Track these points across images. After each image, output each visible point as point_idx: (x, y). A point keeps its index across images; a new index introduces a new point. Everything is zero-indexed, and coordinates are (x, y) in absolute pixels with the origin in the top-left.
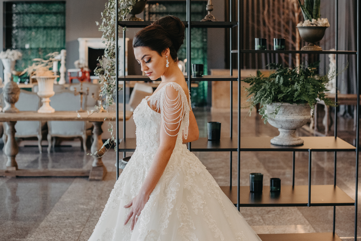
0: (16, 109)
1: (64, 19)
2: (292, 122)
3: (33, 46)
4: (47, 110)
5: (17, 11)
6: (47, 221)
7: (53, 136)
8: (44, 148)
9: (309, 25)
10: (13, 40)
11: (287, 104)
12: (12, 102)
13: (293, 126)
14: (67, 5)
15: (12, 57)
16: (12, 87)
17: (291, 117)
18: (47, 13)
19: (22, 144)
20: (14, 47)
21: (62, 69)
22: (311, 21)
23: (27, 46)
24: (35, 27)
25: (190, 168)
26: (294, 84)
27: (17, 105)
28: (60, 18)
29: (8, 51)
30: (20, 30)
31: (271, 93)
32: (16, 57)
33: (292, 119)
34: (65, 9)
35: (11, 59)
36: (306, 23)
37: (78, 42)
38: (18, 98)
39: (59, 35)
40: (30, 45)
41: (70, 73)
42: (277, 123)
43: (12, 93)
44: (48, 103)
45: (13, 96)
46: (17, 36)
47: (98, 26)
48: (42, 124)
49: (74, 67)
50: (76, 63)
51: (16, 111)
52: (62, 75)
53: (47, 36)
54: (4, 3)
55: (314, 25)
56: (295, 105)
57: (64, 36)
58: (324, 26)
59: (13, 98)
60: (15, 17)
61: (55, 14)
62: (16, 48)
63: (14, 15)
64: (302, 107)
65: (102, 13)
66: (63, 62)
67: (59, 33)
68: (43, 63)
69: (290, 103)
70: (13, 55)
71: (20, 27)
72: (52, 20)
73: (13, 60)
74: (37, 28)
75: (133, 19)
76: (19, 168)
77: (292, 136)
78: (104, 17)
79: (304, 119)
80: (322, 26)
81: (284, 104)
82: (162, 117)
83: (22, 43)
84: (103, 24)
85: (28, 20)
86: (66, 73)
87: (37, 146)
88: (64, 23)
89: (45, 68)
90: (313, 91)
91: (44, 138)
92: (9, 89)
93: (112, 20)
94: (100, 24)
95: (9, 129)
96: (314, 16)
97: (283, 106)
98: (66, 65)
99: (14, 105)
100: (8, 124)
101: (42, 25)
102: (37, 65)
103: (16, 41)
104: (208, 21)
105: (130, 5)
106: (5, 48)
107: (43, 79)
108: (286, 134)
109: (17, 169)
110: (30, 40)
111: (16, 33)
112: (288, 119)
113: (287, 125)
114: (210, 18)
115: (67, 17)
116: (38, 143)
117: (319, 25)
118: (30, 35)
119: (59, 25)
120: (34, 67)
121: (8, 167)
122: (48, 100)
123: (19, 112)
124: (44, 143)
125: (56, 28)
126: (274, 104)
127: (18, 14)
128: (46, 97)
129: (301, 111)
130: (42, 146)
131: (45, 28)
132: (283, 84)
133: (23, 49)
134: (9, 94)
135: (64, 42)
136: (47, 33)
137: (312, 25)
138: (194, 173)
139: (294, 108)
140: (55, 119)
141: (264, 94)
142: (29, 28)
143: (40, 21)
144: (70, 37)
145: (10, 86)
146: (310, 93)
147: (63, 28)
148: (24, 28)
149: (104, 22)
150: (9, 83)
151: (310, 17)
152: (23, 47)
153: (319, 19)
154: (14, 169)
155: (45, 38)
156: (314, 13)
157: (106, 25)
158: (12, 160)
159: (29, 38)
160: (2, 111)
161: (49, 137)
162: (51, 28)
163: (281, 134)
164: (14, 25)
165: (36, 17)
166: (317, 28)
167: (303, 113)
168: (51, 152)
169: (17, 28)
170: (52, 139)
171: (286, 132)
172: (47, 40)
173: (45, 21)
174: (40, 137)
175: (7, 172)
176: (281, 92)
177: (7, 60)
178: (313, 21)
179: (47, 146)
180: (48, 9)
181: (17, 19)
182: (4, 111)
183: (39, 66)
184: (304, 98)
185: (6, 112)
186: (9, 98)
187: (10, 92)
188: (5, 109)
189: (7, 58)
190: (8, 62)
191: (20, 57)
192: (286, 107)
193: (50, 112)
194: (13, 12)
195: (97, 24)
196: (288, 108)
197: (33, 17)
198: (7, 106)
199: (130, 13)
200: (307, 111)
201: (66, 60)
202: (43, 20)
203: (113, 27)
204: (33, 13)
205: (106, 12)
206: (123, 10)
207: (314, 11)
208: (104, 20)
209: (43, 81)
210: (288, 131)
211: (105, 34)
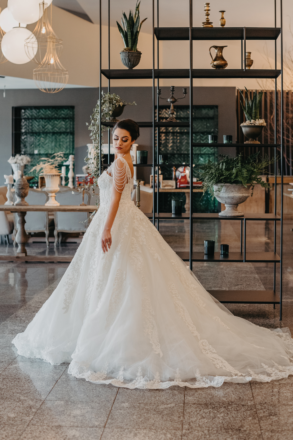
0: (26, 202)
1: (73, 125)
2: (233, 198)
3: (42, 152)
4: (52, 203)
5: (26, 116)
6: (51, 287)
7: (59, 231)
8: (51, 244)
9: (249, 125)
10: (22, 146)
11: (228, 184)
12: (23, 196)
13: (234, 201)
14: (75, 110)
15: (21, 162)
16: (23, 183)
17: (231, 195)
18: (56, 119)
19: (31, 240)
20: (23, 153)
21: (70, 175)
22: (250, 121)
23: (36, 152)
24: (43, 133)
25: (137, 215)
26: (233, 169)
27: (26, 199)
28: (69, 123)
29: (18, 156)
30: (29, 135)
31: (216, 175)
32: (25, 162)
33: (232, 196)
34: (73, 115)
35: (20, 164)
36: (247, 123)
37: (87, 148)
38: (27, 192)
39: (68, 140)
40: (39, 151)
41: (78, 177)
42: (222, 200)
43: (22, 188)
44: (54, 198)
45: (23, 190)
46: (25, 142)
47: (88, 126)
48: (49, 220)
49: (82, 173)
50: (84, 168)
51: (26, 204)
52: (70, 180)
53: (56, 142)
54: (13, 108)
55: (253, 125)
56: (234, 185)
57: (73, 141)
58: (260, 125)
59: (23, 192)
60: (23, 123)
61: (64, 119)
62: (24, 154)
63: (23, 120)
64: (241, 187)
65: (91, 116)
66: (71, 167)
67: (68, 138)
68: (49, 162)
69: (231, 184)
70: (22, 160)
71: (29, 133)
72: (61, 125)
73: (22, 164)
74: (46, 133)
75: (113, 121)
76: (28, 254)
77: (234, 210)
78: (92, 119)
79: (242, 196)
80: (258, 125)
81: (225, 184)
82: (113, 179)
83: (31, 149)
84: (92, 124)
85: (37, 126)
86: (74, 178)
87: (45, 242)
88: (73, 128)
89: (51, 166)
90: (247, 174)
91: (51, 235)
92: (20, 185)
93: (97, 121)
94: (90, 124)
95: (19, 220)
96: (253, 118)
97: (225, 186)
98: (74, 170)
99: (24, 199)
100: (19, 215)
101: (51, 131)
102: (45, 163)
103: (25, 146)
104: (170, 121)
105: (111, 110)
106: (14, 154)
107: (49, 175)
108: (230, 209)
109: (26, 255)
110: (38, 146)
111: (25, 138)
112: (229, 195)
113: (229, 201)
114: (171, 119)
115: (75, 123)
116: (46, 240)
117: (256, 125)
118: (39, 140)
119: (68, 131)
120: (42, 165)
121: (18, 253)
122: (53, 194)
123: (28, 205)
124: (51, 240)
125: (65, 133)
126: (219, 184)
127: (27, 119)
128: (52, 192)
129: (239, 190)
130: (50, 242)
131: (54, 133)
132: (225, 169)
133: (32, 155)
134: (19, 189)
135: (73, 148)
136: (56, 139)
137: (251, 125)
138: (139, 218)
139: (234, 188)
140: (60, 210)
141: (211, 177)
142: (38, 134)
143: (49, 127)
144: (79, 143)
145: (21, 182)
146: (244, 176)
147: (72, 133)
148: (33, 133)
149: (93, 123)
150: (19, 179)
151: (250, 118)
152: (32, 153)
153: (257, 120)
154: (24, 255)
155: (53, 144)
156: (253, 115)
157: (94, 125)
158: (21, 248)
159: (38, 144)
160: (13, 205)
161: (55, 233)
162: (60, 133)
163: (227, 209)
164: (23, 131)
165: (45, 123)
166: (255, 126)
167: (241, 192)
168: (57, 246)
169: (26, 133)
170: (58, 234)
171: (230, 207)
172: (55, 146)
173: (53, 127)
174: (47, 233)
175: (18, 257)
176: (223, 175)
177: (16, 165)
178: (252, 121)
179: (53, 242)
180: (57, 114)
181: (26, 125)
182: (15, 204)
183: (46, 165)
184: (239, 179)
185: (17, 205)
186: (19, 193)
187: (20, 187)
188: (16, 203)
189: (16, 163)
190: (17, 166)
191: (28, 162)
192: (228, 186)
193: (56, 205)
194: (22, 118)
195: (87, 124)
196: (230, 187)
197: (42, 122)
198: (18, 200)
199: (111, 116)
200: (245, 190)
201: (74, 165)
202: (52, 126)
203: (98, 127)
204: (42, 118)
205: (94, 115)
206: (106, 113)
207: (253, 113)
208: (93, 121)
209: (49, 177)
210: (231, 205)
211: (93, 131)
